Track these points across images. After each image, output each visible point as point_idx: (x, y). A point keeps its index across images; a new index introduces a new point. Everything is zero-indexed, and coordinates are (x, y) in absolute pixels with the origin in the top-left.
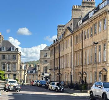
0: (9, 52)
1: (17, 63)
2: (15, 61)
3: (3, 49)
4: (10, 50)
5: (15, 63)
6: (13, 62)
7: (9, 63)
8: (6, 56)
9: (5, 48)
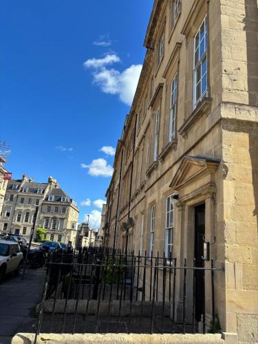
0: (58, 203)
1: (65, 220)
2: (64, 216)
3: (51, 199)
4: (59, 200)
5: (62, 219)
6: (60, 217)
7: (55, 219)
8: (53, 208)
9: (53, 197)
